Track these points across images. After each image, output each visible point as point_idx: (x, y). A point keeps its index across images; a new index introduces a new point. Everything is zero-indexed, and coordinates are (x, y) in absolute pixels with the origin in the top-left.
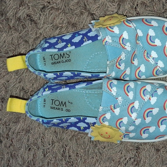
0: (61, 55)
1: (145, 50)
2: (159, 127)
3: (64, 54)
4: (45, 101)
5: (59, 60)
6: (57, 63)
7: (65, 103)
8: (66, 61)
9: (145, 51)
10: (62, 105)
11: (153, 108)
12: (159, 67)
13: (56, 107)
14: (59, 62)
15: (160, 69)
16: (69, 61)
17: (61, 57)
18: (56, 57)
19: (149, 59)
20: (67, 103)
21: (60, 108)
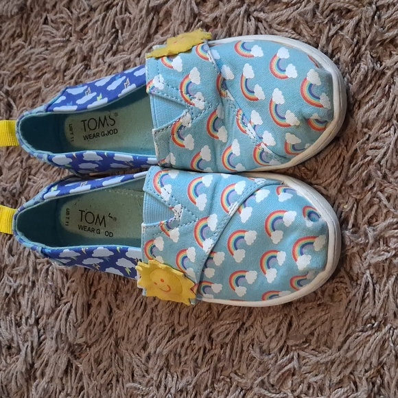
0: (100, 120)
1: (240, 109)
2: (265, 274)
3: (105, 118)
4: (68, 214)
5: (97, 131)
6: (94, 136)
7: (104, 218)
8: (109, 132)
9: (238, 112)
10: (98, 223)
11: (244, 231)
12: (266, 145)
13: (88, 225)
14: (98, 135)
15: (266, 149)
16: (115, 131)
17: (101, 124)
18: (92, 125)
19: (247, 129)
20: (107, 219)
21: (96, 227)
